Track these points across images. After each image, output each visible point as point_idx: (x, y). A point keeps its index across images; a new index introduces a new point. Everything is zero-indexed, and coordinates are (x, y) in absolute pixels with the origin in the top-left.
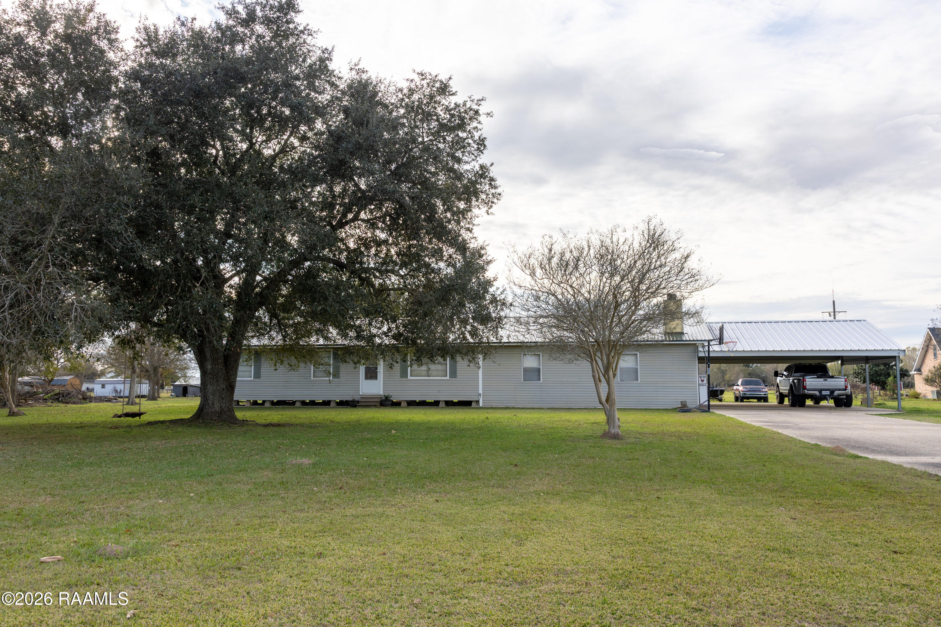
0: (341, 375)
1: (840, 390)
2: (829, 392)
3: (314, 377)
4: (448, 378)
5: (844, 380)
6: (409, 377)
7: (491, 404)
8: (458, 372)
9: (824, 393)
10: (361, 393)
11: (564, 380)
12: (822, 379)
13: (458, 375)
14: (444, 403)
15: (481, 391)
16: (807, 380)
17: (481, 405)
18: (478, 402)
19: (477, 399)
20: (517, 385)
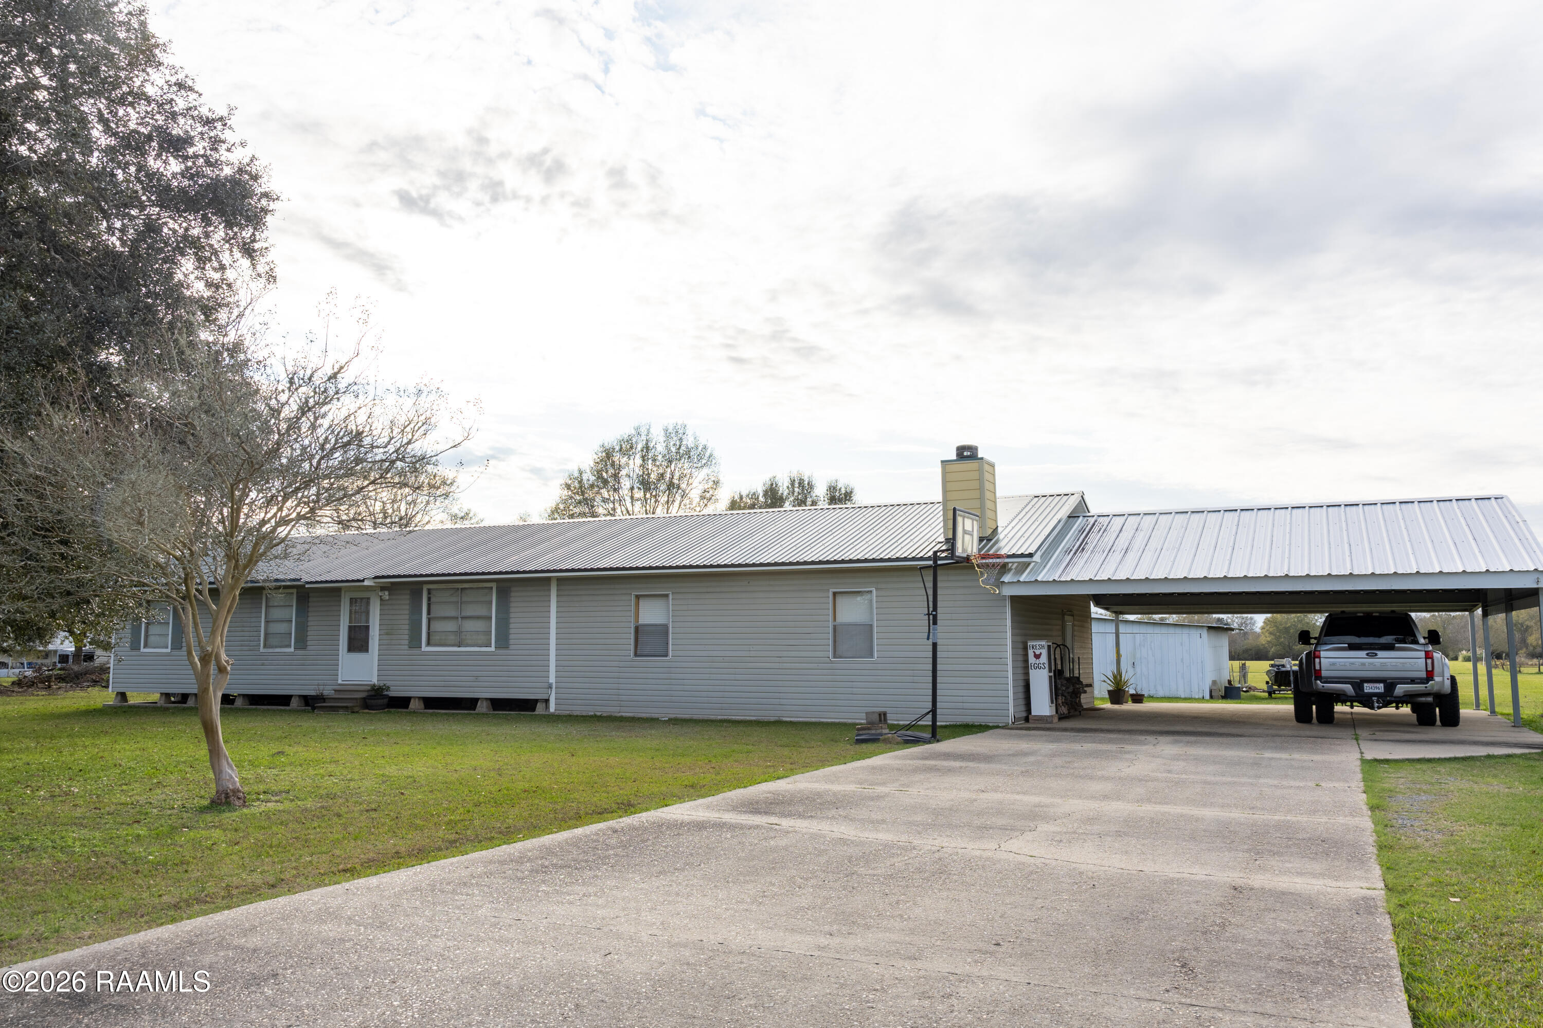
0: (309, 643)
1: (1413, 681)
2: (1382, 685)
3: (265, 646)
4: (493, 649)
5: (1423, 654)
6: (424, 648)
7: (571, 708)
8: (511, 636)
9: (1368, 688)
10: (340, 682)
11: (715, 654)
12: (1363, 654)
13: (511, 642)
14: (485, 704)
15: (552, 680)
16: (1323, 654)
17: (552, 708)
18: (547, 701)
19: (545, 697)
20: (622, 664)
